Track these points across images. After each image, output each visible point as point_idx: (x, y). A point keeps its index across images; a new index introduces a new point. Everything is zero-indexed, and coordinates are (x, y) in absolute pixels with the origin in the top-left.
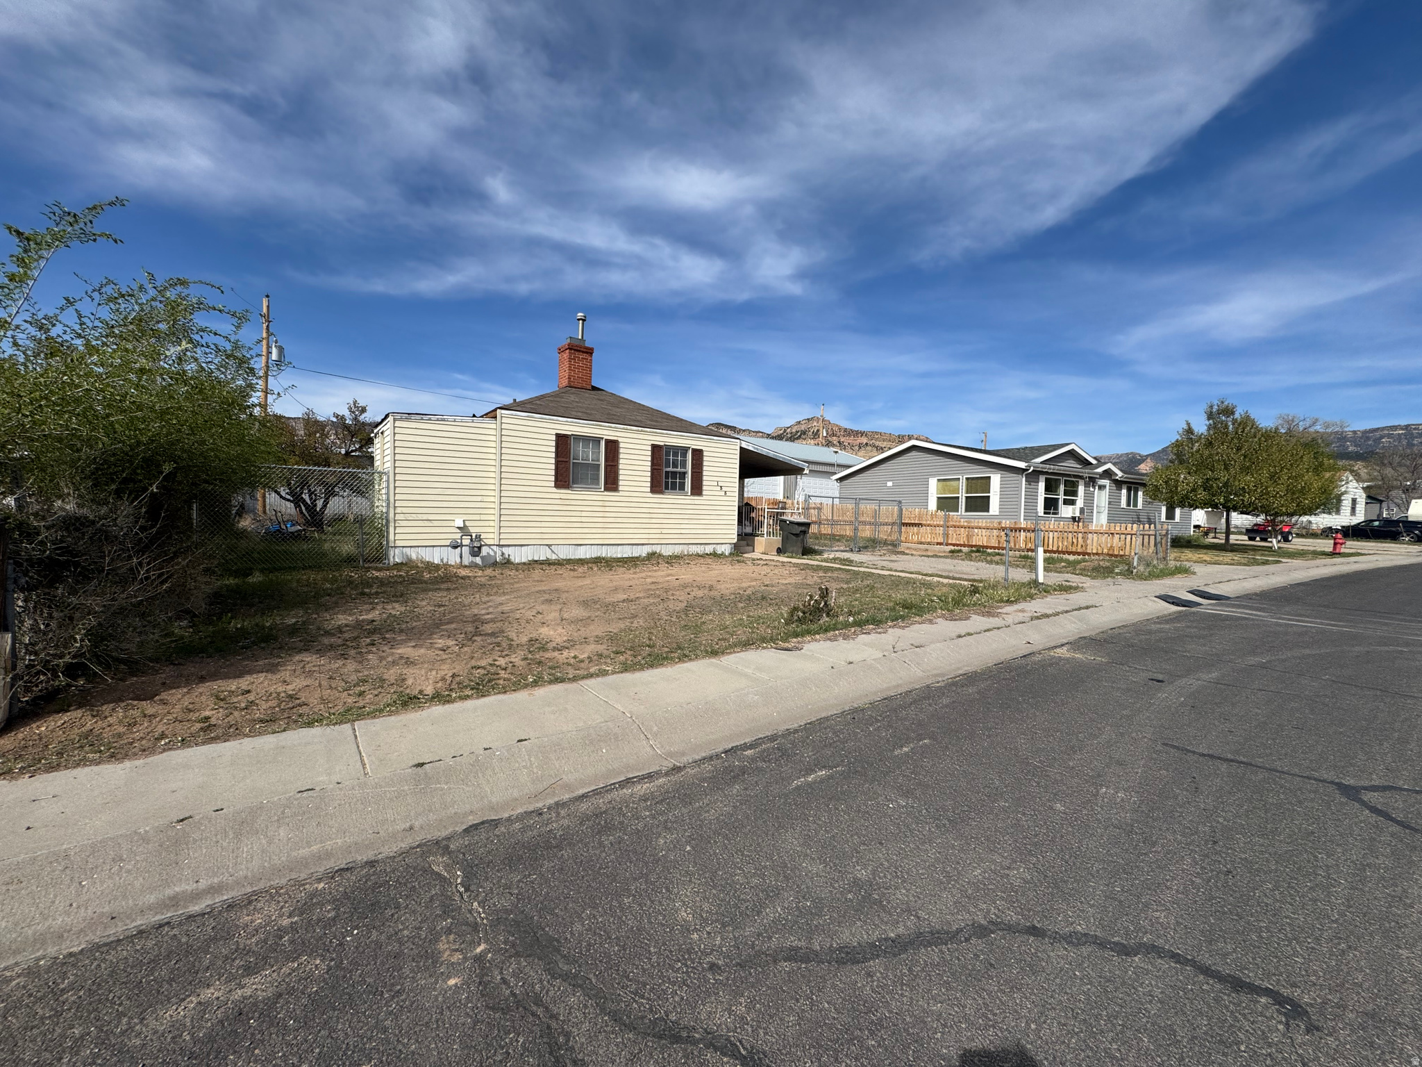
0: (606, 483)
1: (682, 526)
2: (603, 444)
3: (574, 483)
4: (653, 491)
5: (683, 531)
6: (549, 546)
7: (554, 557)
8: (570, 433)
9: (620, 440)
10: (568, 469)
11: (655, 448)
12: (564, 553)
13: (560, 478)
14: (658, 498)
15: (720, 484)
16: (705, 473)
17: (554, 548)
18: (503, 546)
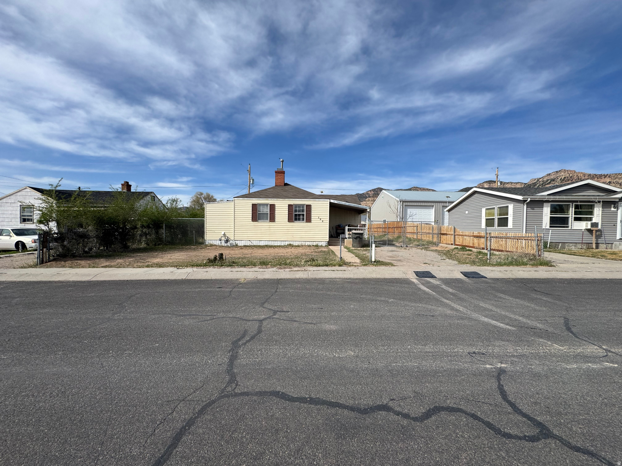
0: (270, 219)
2: (269, 205)
3: (259, 220)
4: (288, 222)
6: (249, 241)
7: (252, 244)
8: (257, 203)
9: (275, 204)
10: (256, 215)
11: (290, 206)
12: (255, 243)
13: (253, 218)
14: (292, 224)
15: (320, 218)
16: (312, 214)
17: (252, 241)
18: (235, 240)
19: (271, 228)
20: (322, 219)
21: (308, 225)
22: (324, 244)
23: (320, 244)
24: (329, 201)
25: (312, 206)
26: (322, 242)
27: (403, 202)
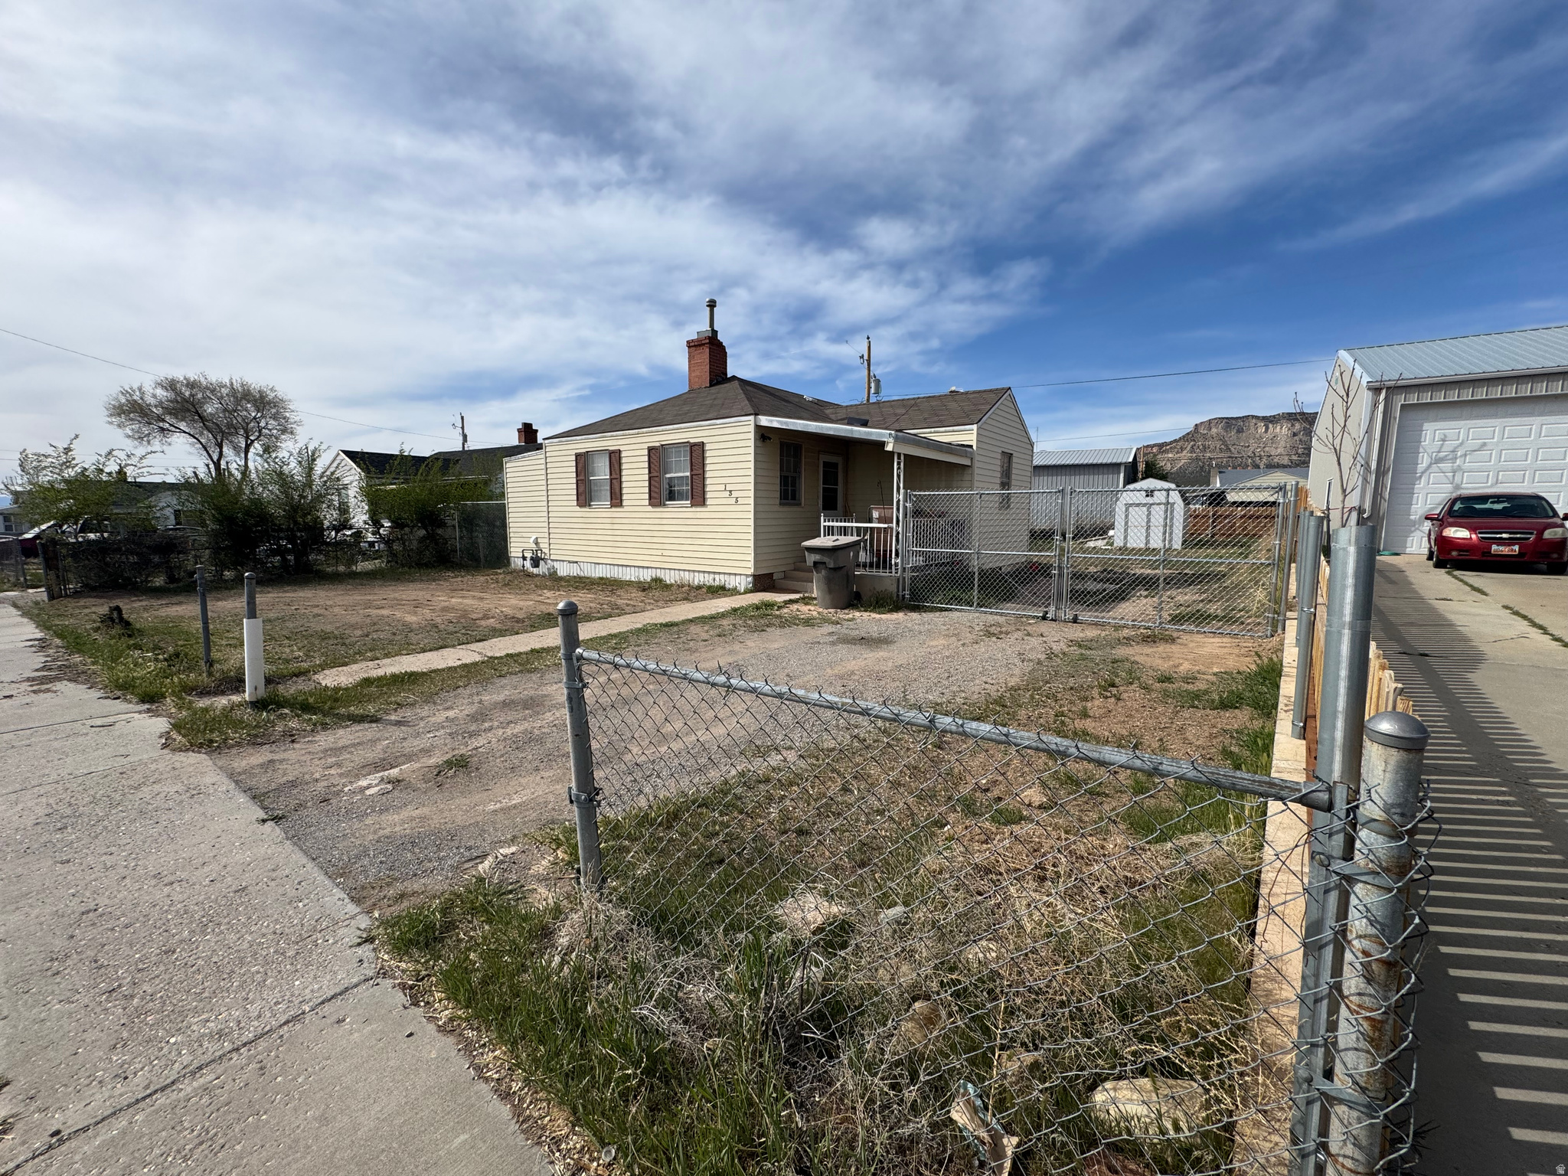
0: (612, 499)
1: (685, 547)
2: (608, 455)
3: (591, 500)
4: (650, 504)
5: (685, 554)
6: (579, 563)
7: (581, 574)
8: (585, 451)
9: (621, 448)
10: (585, 487)
11: (653, 453)
12: (587, 571)
13: (579, 497)
14: (658, 512)
15: (728, 487)
16: (708, 475)
17: (582, 565)
18: (553, 560)
19: (616, 526)
20: (735, 494)
21: (698, 515)
22: (742, 584)
23: (731, 583)
24: (752, 423)
25: (707, 447)
26: (738, 578)
27: (1393, 390)
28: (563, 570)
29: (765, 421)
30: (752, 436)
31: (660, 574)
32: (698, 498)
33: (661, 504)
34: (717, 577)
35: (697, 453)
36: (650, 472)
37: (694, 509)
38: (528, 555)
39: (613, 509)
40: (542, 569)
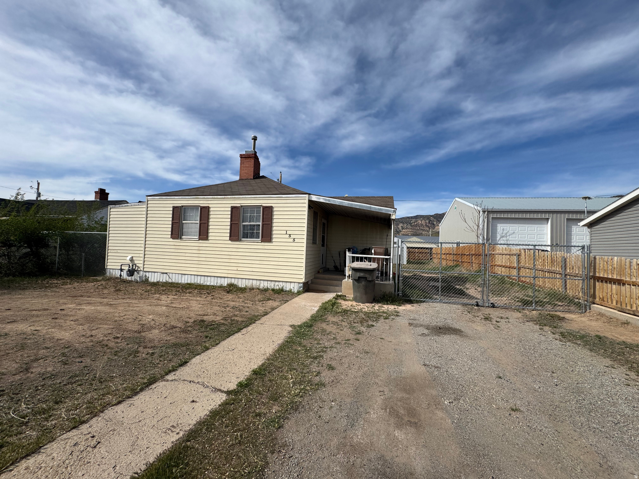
0: (200, 235)
1: (254, 266)
2: (199, 209)
3: (183, 235)
4: (230, 240)
5: (254, 270)
6: (166, 273)
7: (170, 281)
8: (180, 205)
9: (210, 206)
10: (178, 227)
11: (234, 210)
12: (175, 279)
13: (173, 233)
14: (236, 244)
15: (289, 233)
16: (274, 225)
17: (171, 275)
18: (146, 272)
19: (201, 252)
20: (292, 236)
21: (266, 247)
22: (295, 288)
23: (288, 287)
24: (307, 198)
25: (275, 209)
26: (292, 284)
27: (489, 212)
28: (153, 278)
29: (314, 198)
30: (306, 205)
31: (233, 281)
32: (267, 237)
33: (238, 240)
34: (277, 283)
35: (268, 212)
36: (231, 221)
37: (263, 244)
38: (126, 268)
39: (200, 241)
40: (136, 277)
